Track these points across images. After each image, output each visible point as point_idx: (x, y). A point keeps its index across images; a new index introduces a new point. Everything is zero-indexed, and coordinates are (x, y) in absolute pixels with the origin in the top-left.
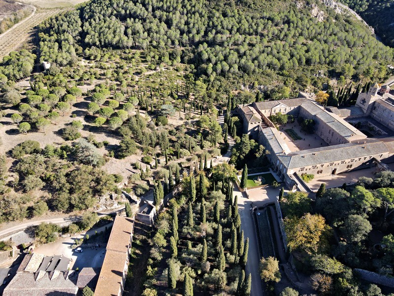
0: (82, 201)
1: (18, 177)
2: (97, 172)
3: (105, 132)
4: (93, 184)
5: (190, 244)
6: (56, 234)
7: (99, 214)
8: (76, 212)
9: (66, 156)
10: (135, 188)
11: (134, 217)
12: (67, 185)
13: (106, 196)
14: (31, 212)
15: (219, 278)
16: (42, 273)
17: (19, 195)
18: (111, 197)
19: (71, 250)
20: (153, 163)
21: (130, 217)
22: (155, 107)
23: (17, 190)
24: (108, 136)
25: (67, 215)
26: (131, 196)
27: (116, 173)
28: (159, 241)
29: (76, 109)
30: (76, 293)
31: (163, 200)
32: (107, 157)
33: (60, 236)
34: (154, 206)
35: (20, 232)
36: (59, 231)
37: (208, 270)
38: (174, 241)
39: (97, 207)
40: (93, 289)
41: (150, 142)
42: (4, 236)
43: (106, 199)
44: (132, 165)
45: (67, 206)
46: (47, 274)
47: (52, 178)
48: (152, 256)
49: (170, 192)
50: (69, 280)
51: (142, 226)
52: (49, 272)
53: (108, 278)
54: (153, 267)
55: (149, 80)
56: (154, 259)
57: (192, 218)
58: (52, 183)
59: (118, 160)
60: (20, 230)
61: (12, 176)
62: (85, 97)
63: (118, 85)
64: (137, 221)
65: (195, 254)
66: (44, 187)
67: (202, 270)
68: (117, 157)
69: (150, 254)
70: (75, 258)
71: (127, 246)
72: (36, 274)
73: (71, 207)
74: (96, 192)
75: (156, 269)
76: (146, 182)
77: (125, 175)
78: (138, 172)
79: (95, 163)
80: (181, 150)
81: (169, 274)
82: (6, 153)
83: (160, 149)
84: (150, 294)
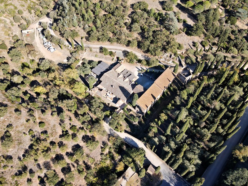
0: (155, 50)
1: (131, 21)
2: (170, 37)
3: (188, 13)
4: (165, 44)
5: (200, 107)
6: (135, 61)
7: (160, 62)
8: (148, 55)
9: (158, 20)
10: (187, 58)
11: (177, 74)
12: (151, 37)
13: (168, 54)
14: (129, 43)
15: (205, 135)
16: (121, 76)
17: (127, 32)
18: (171, 56)
19: (138, 72)
20: (207, 48)
21: (175, 73)
23: (127, 28)
24: (189, 17)
25: (144, 54)
26: (182, 62)
27: (181, 44)
28: (183, 95)
30: (131, 94)
31: (199, 73)
32: (181, 31)
33: (136, 63)
34: (192, 74)
35: (120, 51)
36: (137, 60)
37: (202, 127)
38: (192, 100)
39: (161, 58)
40: (139, 97)
41: (214, 33)
42: (113, 49)
43: (167, 56)
44: (193, 43)
45: (146, 49)
46: (123, 77)
47: (146, 30)
48: (175, 100)
49: (207, 71)
50: (131, 86)
51: (178, 81)
52: (124, 77)
53: (148, 96)
54: (173, 105)
56: (175, 102)
57: (211, 94)
58: (145, 32)
59: (186, 35)
60: (121, 50)
61: (128, 19)
64: (177, 77)
65: (200, 114)
66: (140, 33)
67: (198, 124)
68: (187, 33)
69: (174, 98)
70: (138, 77)
71: (165, 87)
72: (119, 75)
73: (148, 51)
74: (164, 49)
75: (173, 107)
76: (195, 58)
77: (185, 47)
78: (195, 49)
79: (172, 32)
80: (232, 48)
81: (178, 114)
82: (131, 5)
83: (218, 40)
84: (163, 117)
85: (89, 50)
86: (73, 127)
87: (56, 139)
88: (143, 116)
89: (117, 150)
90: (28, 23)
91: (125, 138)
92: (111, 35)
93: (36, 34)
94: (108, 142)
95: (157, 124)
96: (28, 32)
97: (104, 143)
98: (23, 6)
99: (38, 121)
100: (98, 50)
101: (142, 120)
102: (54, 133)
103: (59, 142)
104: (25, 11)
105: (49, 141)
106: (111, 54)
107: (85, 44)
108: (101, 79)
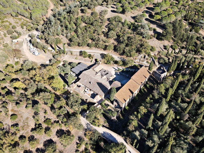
0: (130, 52)
1: (107, 30)
2: (143, 40)
3: (157, 25)
4: (139, 46)
5: (180, 100)
6: (112, 62)
7: (135, 62)
8: (124, 57)
9: (132, 28)
10: (159, 59)
11: (152, 72)
12: (126, 41)
13: (142, 55)
14: (105, 48)
15: (191, 127)
16: (99, 74)
17: (105, 38)
18: (145, 57)
19: (115, 72)
20: (177, 51)
21: (150, 70)
22: (194, 21)
23: (104, 36)
24: (157, 27)
25: (120, 56)
26: (155, 62)
27: (153, 46)
28: (161, 88)
29: (146, 10)
30: (109, 89)
31: (173, 72)
32: (152, 37)
33: (113, 64)
34: (166, 72)
35: (98, 54)
36: (113, 61)
37: (185, 119)
39: (136, 59)
40: (117, 91)
41: (182, 38)
42: (92, 53)
43: (141, 57)
44: (164, 46)
46: (101, 75)
47: (121, 35)
48: (153, 94)
49: (179, 70)
50: (108, 82)
51: (154, 79)
52: (102, 75)
53: (126, 91)
55: (198, 5)
56: (153, 96)
58: (120, 38)
59: (157, 40)
60: (99, 53)
61: (105, 29)
62: (154, 5)
63: (176, 3)
64: (152, 75)
65: (180, 107)
66: (116, 39)
67: (180, 117)
68: (157, 38)
69: (153, 92)
70: (115, 76)
71: (142, 83)
72: (97, 73)
73: (123, 53)
74: (139, 51)
75: (152, 101)
76: (168, 58)
77: (158, 49)
78: (166, 51)
79: (145, 36)
80: (200, 50)
82: (107, 19)
83: (186, 44)
84: (143, 110)
85: (70, 53)
86: (47, 120)
87: (27, 132)
88: (121, 111)
89: (94, 147)
90: (19, 34)
91: (103, 133)
92: (90, 41)
93: (25, 42)
94: (84, 137)
95: (137, 117)
96: (18, 41)
97: (80, 139)
98: (18, 23)
99: (10, 113)
100: (78, 54)
101: (120, 115)
102: (25, 127)
103: (29, 137)
104: (18, 26)
105: (18, 135)
106: (90, 56)
107: (67, 49)
108: (80, 77)
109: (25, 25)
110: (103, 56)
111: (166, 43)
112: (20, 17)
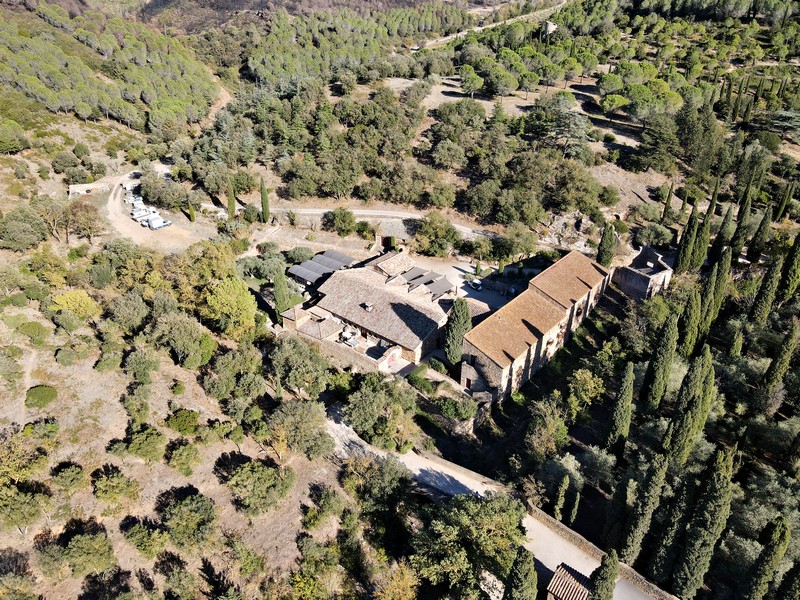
0: (519, 204)
1: (430, 144)
2: (570, 165)
6: (450, 249)
9: (522, 131)
10: (635, 232)
11: (612, 271)
12: (505, 170)
13: (569, 217)
16: (400, 281)
18: (578, 225)
19: (463, 280)
20: (702, 207)
25: (481, 228)
26: (622, 242)
27: (609, 187)
28: (655, 311)
30: (441, 324)
32: (601, 159)
33: (454, 255)
34: (668, 269)
39: (543, 233)
41: (715, 163)
42: (371, 217)
43: (566, 225)
44: (650, 190)
45: (487, 211)
46: (407, 286)
47: (483, 155)
50: (437, 304)
52: (411, 286)
53: (511, 325)
55: (763, 75)
59: (621, 170)
60: (397, 218)
61: (423, 141)
64: (614, 287)
66: (463, 171)
71: (573, 300)
72: (391, 278)
75: (622, 355)
76: (670, 232)
77: (627, 200)
78: (658, 207)
79: (573, 153)
80: (794, 201)
82: (430, 111)
85: (286, 222)
87: (91, 453)
88: (494, 404)
91: (418, 473)
96: (88, 191)
98: (96, 140)
101: (492, 421)
104: (97, 151)
106: (363, 230)
108: (321, 289)
109: (121, 146)
110: (413, 227)
111: (656, 179)
112: (107, 122)
